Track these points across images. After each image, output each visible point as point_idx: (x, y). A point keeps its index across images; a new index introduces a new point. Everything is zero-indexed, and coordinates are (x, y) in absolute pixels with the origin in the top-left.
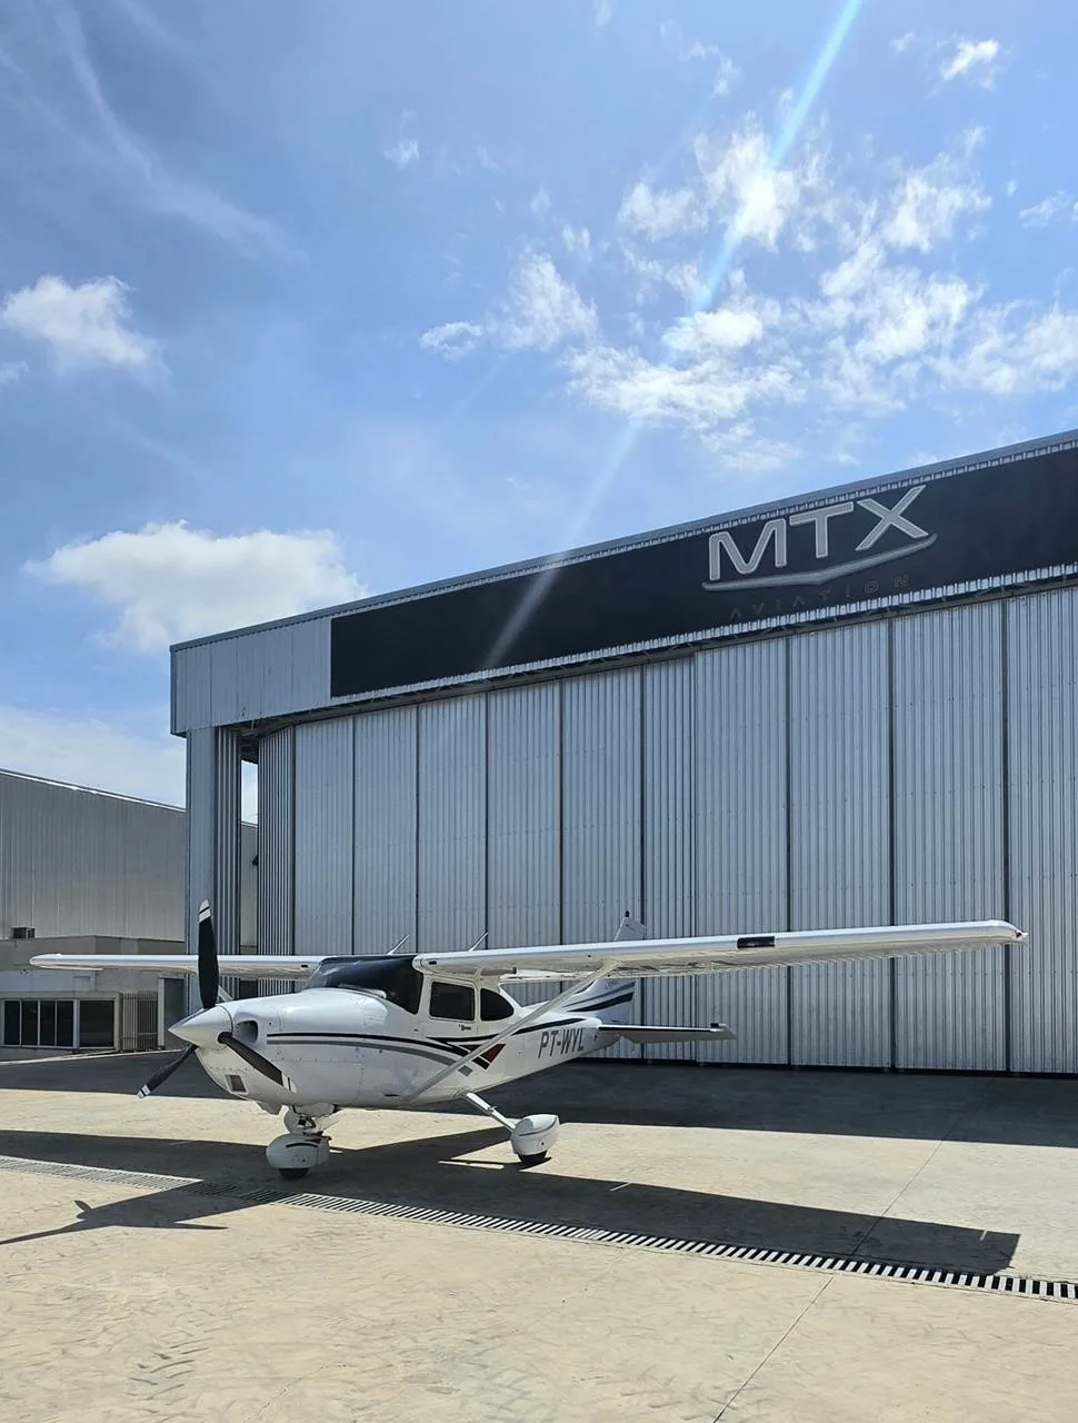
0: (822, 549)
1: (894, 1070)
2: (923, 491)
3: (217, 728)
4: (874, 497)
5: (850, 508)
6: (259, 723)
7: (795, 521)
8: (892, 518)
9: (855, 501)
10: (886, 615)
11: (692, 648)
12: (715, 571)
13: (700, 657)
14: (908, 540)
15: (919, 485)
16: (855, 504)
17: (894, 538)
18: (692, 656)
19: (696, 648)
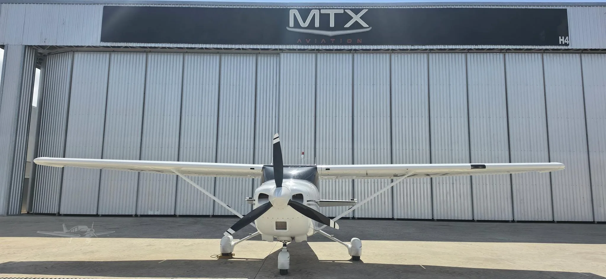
0: (332, 24)
1: (353, 218)
2: (367, 11)
3: (26, 46)
4: (351, 9)
5: (342, 11)
6: (52, 47)
7: (323, 11)
8: (356, 18)
9: (344, 9)
10: (352, 52)
11: (279, 51)
12: (292, 24)
13: (282, 55)
14: (361, 27)
15: (365, 9)
16: (344, 11)
17: (356, 25)
18: (279, 54)
19: (281, 51)
